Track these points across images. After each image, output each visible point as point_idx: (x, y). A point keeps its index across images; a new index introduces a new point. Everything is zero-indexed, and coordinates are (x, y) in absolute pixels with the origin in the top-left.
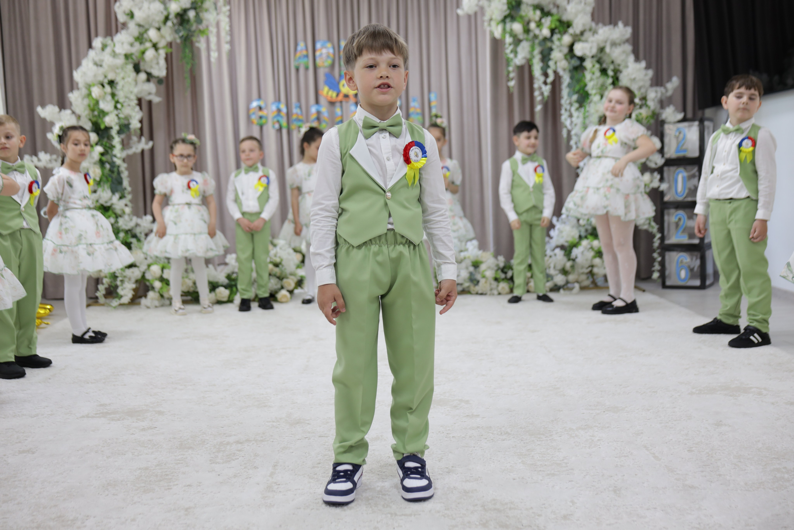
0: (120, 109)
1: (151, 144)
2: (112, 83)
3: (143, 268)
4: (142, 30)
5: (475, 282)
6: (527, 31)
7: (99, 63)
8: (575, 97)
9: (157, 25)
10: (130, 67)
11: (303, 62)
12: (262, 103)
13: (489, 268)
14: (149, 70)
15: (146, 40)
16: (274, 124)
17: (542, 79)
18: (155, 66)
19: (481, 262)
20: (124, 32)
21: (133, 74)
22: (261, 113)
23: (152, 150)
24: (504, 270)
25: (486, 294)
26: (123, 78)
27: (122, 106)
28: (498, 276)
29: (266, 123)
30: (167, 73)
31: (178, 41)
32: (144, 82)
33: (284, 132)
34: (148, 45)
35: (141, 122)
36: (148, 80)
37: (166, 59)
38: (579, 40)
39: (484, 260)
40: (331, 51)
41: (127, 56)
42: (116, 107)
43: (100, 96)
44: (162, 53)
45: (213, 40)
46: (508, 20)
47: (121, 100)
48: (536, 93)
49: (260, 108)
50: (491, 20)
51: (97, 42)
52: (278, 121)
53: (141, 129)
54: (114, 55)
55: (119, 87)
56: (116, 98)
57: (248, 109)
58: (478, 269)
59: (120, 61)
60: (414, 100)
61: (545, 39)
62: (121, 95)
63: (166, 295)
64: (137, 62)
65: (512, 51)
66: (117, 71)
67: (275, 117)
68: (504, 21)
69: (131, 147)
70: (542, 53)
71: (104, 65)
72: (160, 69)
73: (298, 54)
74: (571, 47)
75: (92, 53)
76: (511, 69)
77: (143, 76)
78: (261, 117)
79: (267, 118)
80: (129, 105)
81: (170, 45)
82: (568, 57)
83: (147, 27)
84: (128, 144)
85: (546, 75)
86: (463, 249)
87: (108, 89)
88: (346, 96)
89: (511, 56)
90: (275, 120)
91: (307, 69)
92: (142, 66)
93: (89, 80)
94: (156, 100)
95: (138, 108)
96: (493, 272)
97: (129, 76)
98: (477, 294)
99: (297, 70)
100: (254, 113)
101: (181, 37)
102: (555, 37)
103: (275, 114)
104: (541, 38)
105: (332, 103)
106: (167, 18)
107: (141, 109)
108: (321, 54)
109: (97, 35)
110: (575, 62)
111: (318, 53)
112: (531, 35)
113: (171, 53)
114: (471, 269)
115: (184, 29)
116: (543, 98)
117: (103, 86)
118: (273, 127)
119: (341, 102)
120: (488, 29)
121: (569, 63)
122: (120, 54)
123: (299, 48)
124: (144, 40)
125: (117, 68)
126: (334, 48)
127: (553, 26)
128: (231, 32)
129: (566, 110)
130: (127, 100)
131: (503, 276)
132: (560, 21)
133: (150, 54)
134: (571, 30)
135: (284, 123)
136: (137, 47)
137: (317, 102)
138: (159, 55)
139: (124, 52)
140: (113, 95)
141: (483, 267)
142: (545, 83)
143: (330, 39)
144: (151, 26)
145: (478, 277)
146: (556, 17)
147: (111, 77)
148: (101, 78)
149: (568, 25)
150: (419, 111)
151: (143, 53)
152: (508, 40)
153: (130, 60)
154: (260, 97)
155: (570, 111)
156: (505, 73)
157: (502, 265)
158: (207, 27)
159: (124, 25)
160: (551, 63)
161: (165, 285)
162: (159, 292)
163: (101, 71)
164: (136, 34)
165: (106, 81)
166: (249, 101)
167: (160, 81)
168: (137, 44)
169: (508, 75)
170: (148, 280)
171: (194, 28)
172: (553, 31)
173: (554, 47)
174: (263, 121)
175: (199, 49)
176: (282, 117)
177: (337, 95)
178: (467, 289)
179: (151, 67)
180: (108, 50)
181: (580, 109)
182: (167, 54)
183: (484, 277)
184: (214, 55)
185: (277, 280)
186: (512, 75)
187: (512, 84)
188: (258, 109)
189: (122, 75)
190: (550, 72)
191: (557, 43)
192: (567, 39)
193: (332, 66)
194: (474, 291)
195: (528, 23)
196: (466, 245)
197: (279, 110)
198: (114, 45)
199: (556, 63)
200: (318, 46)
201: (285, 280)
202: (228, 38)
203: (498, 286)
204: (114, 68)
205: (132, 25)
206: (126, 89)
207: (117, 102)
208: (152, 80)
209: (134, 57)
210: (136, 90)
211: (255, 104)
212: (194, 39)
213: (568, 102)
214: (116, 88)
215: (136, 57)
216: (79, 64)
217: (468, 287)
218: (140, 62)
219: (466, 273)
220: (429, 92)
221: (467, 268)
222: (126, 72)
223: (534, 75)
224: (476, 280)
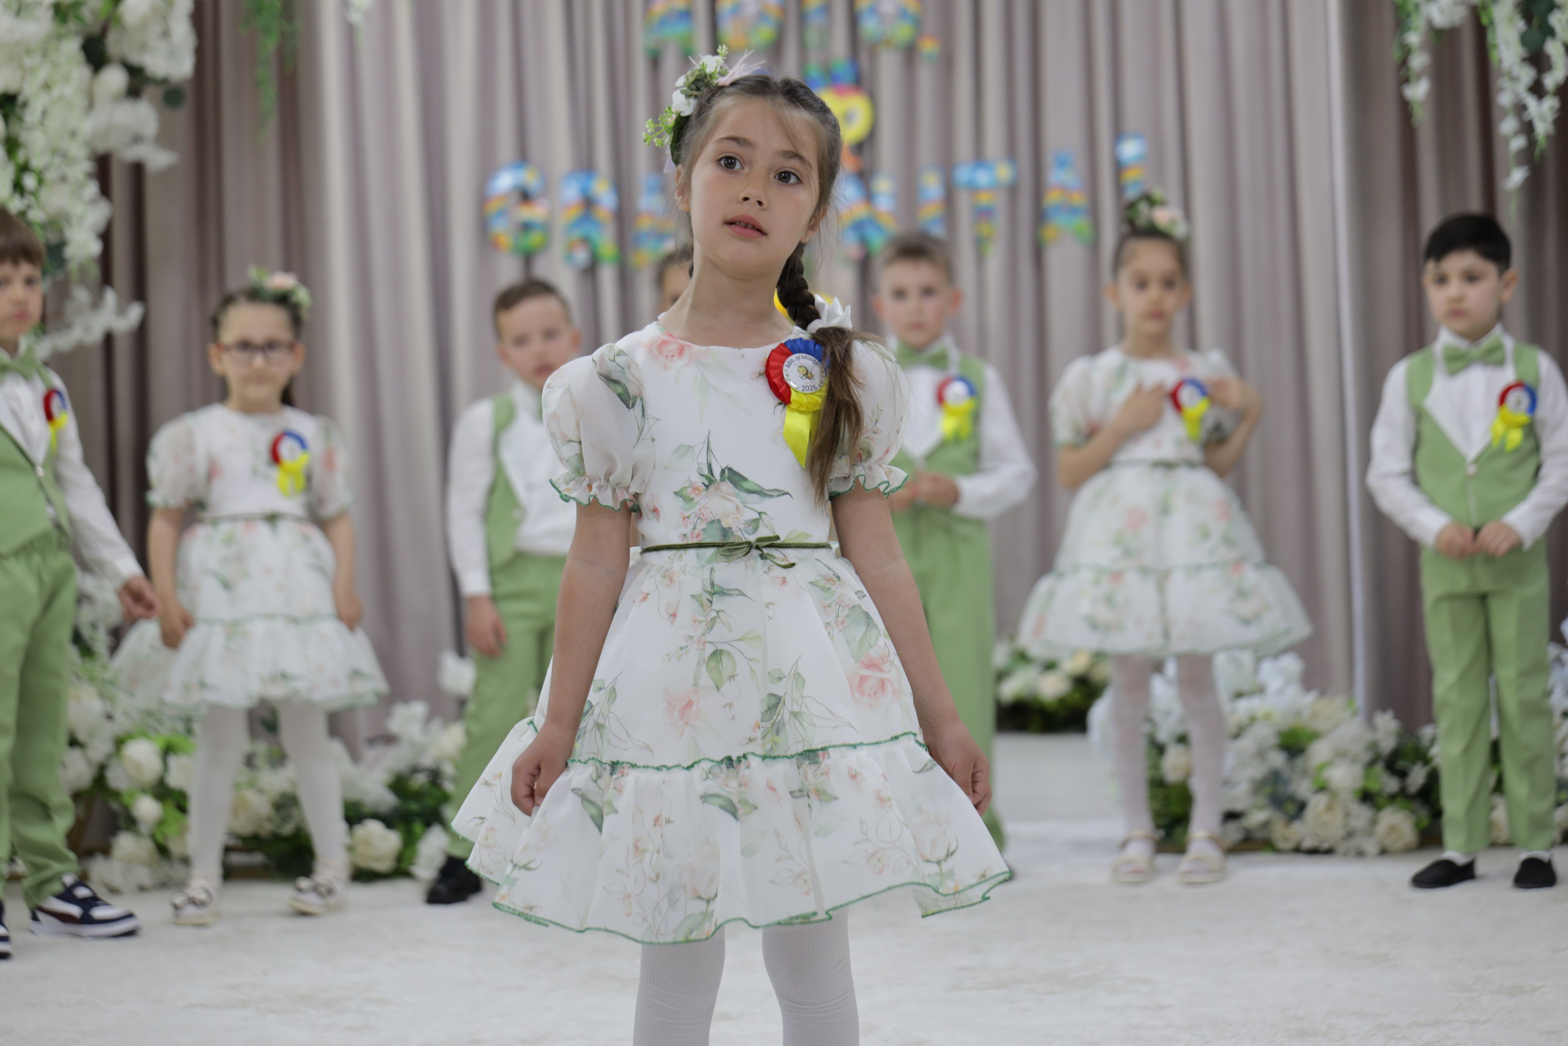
0: (32, 192)
1: (135, 312)
2: (6, 102)
3: (99, 749)
5: (1291, 808)
10: (72, 47)
11: (675, 33)
12: (529, 178)
13: (1341, 754)
14: (135, 58)
16: (570, 249)
17: (1527, 75)
18: (155, 42)
19: (1315, 736)
21: (81, 72)
22: (526, 213)
23: (141, 334)
24: (1395, 764)
25: (1329, 852)
26: (47, 86)
27: (41, 181)
28: (1374, 786)
29: (545, 247)
30: (199, 68)
32: (116, 99)
33: (608, 277)
35: (106, 237)
36: (133, 92)
39: (1321, 725)
41: (62, 11)
42: (18, 187)
47: (37, 162)
48: (1507, 126)
49: (525, 196)
52: (586, 241)
53: (105, 259)
55: (32, 116)
56: (21, 156)
57: (482, 199)
58: (1299, 761)
59: (40, 26)
60: (1062, 164)
62: (36, 145)
63: (175, 848)
64: (96, 29)
67: (575, 225)
69: (68, 326)
72: (172, 54)
73: (657, 7)
76: (1414, 38)
77: (114, 78)
78: (526, 227)
79: (546, 227)
80: (63, 179)
84: (59, 313)
85: (1538, 60)
86: (1246, 687)
90: (576, 235)
91: (688, 57)
92: (114, 45)
94: (158, 159)
95: (92, 189)
96: (1357, 770)
97: (67, 79)
98: (1298, 850)
99: (655, 61)
100: (502, 213)
103: (574, 213)
107: (105, 190)
108: (736, 9)
111: (725, 6)
114: (1278, 759)
116: (1532, 142)
118: (569, 261)
125: (29, 52)
130: (57, 160)
131: (1392, 785)
135: (607, 246)
138: (171, 5)
140: (11, 145)
141: (1319, 752)
142: (1537, 89)
145: (1302, 788)
150: (1079, 199)
153: (72, 25)
154: (523, 157)
156: (1396, 54)
157: (1388, 744)
160: (1557, 19)
161: (174, 813)
162: (153, 837)
166: (486, 170)
167: (172, 95)
169: (1404, 63)
170: (116, 794)
174: (535, 239)
176: (598, 224)
178: (1260, 835)
179: (143, 47)
182: (197, 3)
183: (1322, 789)
184: (361, 2)
186: (1419, 61)
187: (1419, 91)
188: (516, 197)
189: (42, 75)
190: (1553, 48)
193: (777, 46)
194: (1286, 839)
196: (1256, 671)
197: (589, 202)
203: (1374, 822)
204: (16, 52)
206: (54, 123)
207: (24, 168)
208: (150, 91)
209: (84, 12)
210: (87, 127)
211: (505, 181)
214: (20, 119)
215: (94, 13)
217: (1266, 825)
218: (104, 30)
219: (1257, 771)
220: (1118, 134)
221: (1261, 754)
222: (55, 65)
223: (1500, 61)
224: (1292, 798)
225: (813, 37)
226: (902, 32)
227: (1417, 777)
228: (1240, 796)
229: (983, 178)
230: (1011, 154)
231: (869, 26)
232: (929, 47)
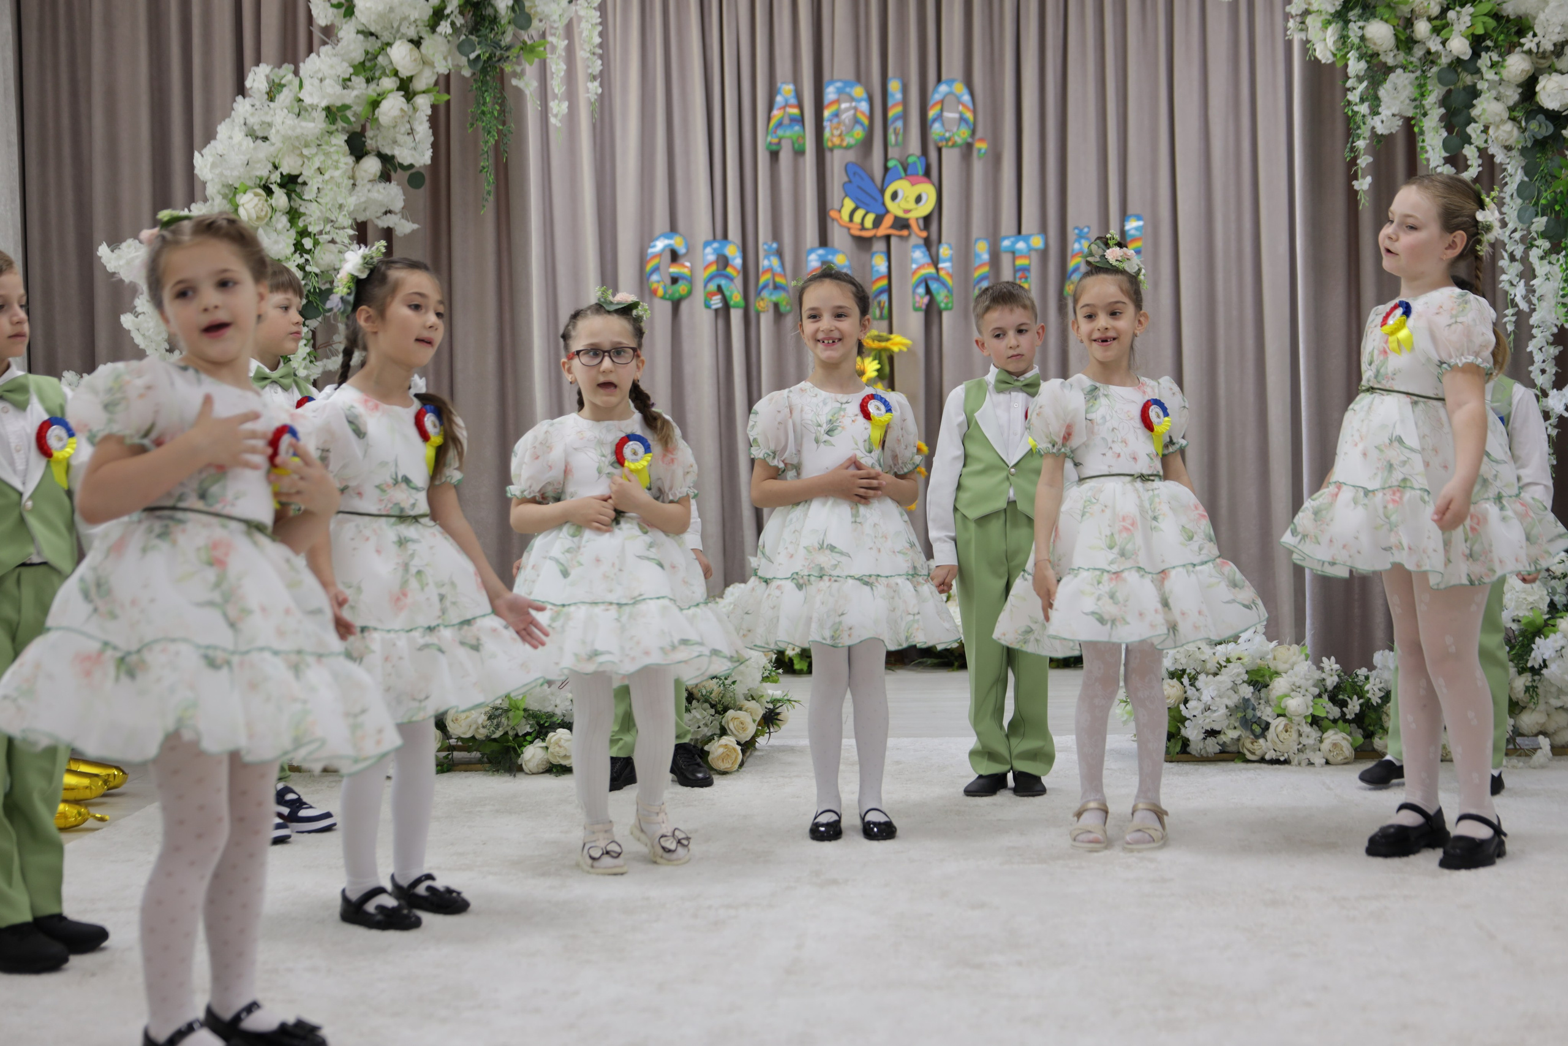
0: (309, 252)
2: (290, 183)
4: (373, 45)
5: (1258, 729)
6: (1406, 42)
7: (260, 134)
8: (1540, 223)
9: (412, 33)
10: (340, 140)
11: (789, 134)
12: (678, 243)
13: (1295, 688)
14: (387, 151)
15: (384, 74)
16: (711, 295)
18: (402, 138)
19: (1277, 673)
20: (324, 50)
21: (346, 161)
22: (674, 270)
24: (1336, 696)
25: (1287, 762)
26: (320, 171)
27: (316, 243)
28: (1322, 714)
29: (690, 293)
30: (435, 158)
31: (467, 73)
32: (373, 181)
33: (736, 316)
34: (388, 83)
36: (385, 177)
37: (433, 120)
38: (1552, 69)
39: (1281, 667)
40: (864, 106)
41: (332, 113)
42: (298, 247)
43: (258, 218)
44: (423, 103)
45: (557, 67)
46: (1352, 15)
47: (313, 229)
49: (674, 256)
50: (1307, 13)
51: (257, 78)
52: (720, 289)
54: (300, 109)
55: (309, 193)
56: (301, 224)
57: (642, 259)
58: (1264, 693)
59: (315, 124)
60: (1080, 237)
61: (1458, 62)
62: (313, 216)
64: (357, 128)
65: (1362, 100)
66: (306, 152)
67: (711, 279)
68: (1341, 16)
70: (1445, 101)
71: (272, 134)
72: (416, 147)
73: (777, 114)
74: (1529, 87)
75: (242, 106)
76: (1361, 144)
77: (371, 165)
78: (675, 280)
79: (690, 281)
80: (333, 241)
81: (444, 82)
82: (1518, 114)
83: (386, 37)
85: (1455, 159)
87: (280, 198)
88: (902, 224)
89: (1364, 109)
90: (712, 287)
91: (799, 153)
92: (371, 140)
93: (233, 175)
94: (404, 227)
96: (1308, 700)
97: (337, 168)
98: (1262, 760)
99: (774, 155)
100: (656, 269)
101: (472, 63)
102: (1484, 61)
103: (713, 269)
104: (1444, 61)
105: (863, 243)
106: (438, 15)
108: (836, 115)
109: (258, 62)
110: (1540, 128)
111: (827, 113)
112: (1418, 52)
113: (448, 102)
114: (1247, 691)
115: (483, 40)
117: (269, 192)
118: (708, 306)
119: (888, 238)
120: (1297, 38)
121: (1523, 130)
122: (314, 107)
123: (779, 99)
124: (377, 74)
125: (307, 146)
126: (870, 100)
127: (1480, 31)
128: (604, 50)
129: (1512, 258)
130: (328, 228)
131: (1335, 712)
132: (1496, 16)
133: (392, 106)
134: (1528, 43)
135: (736, 296)
136: (360, 88)
137: (824, 240)
138: (415, 109)
139: (324, 104)
140: (293, 215)
141: (1279, 686)
143: (860, 76)
144: (397, 34)
145: (1266, 713)
146: (1485, 7)
147: (288, 167)
148: (263, 171)
149: (1521, 27)
151: (375, 104)
152: (1356, 66)
153: (340, 124)
154: (673, 229)
155: (1525, 260)
156: (1348, 156)
157: (1331, 681)
158: (543, 35)
159: (329, 32)
160: (1473, 130)
163: (264, 151)
164: (358, 56)
165: (276, 177)
166: (645, 238)
167: (415, 178)
168: (359, 82)
169: (1353, 162)
171: (507, 39)
172: (1477, 43)
173: (1481, 85)
174: (682, 288)
175: (519, 93)
176: (729, 278)
177: (877, 223)
178: (1233, 749)
179: (395, 142)
180: (285, 97)
181: (1554, 257)
182: (434, 107)
183: (1281, 713)
184: (558, 108)
185: (713, 711)
186: (1364, 161)
187: (1363, 184)
188: (667, 256)
189: (317, 162)
190: (1470, 152)
191: (1489, 75)
192: (1517, 65)
193: (867, 144)
194: (1253, 753)
195: (1409, 23)
197: (723, 261)
198: (301, 86)
199: (1486, 130)
200: (830, 93)
201: (731, 713)
202: (598, 66)
203: (1321, 741)
204: (298, 145)
205: (347, 32)
206: (326, 198)
207: (304, 233)
208: (397, 175)
209: (349, 114)
210: (351, 202)
211: (660, 245)
212: (508, 68)
213: (1517, 236)
214: (300, 195)
215: (355, 114)
216: (210, 136)
217: (1238, 739)
218: (364, 127)
219: (1233, 700)
220: (1124, 216)
221: (1235, 688)
222: (327, 154)
223: (1428, 160)
224: (1259, 721)
225: (892, 138)
226: (962, 135)
227: (1354, 706)
228: (1218, 718)
229: (1021, 245)
230: (1043, 229)
231: (936, 129)
232: (981, 146)
